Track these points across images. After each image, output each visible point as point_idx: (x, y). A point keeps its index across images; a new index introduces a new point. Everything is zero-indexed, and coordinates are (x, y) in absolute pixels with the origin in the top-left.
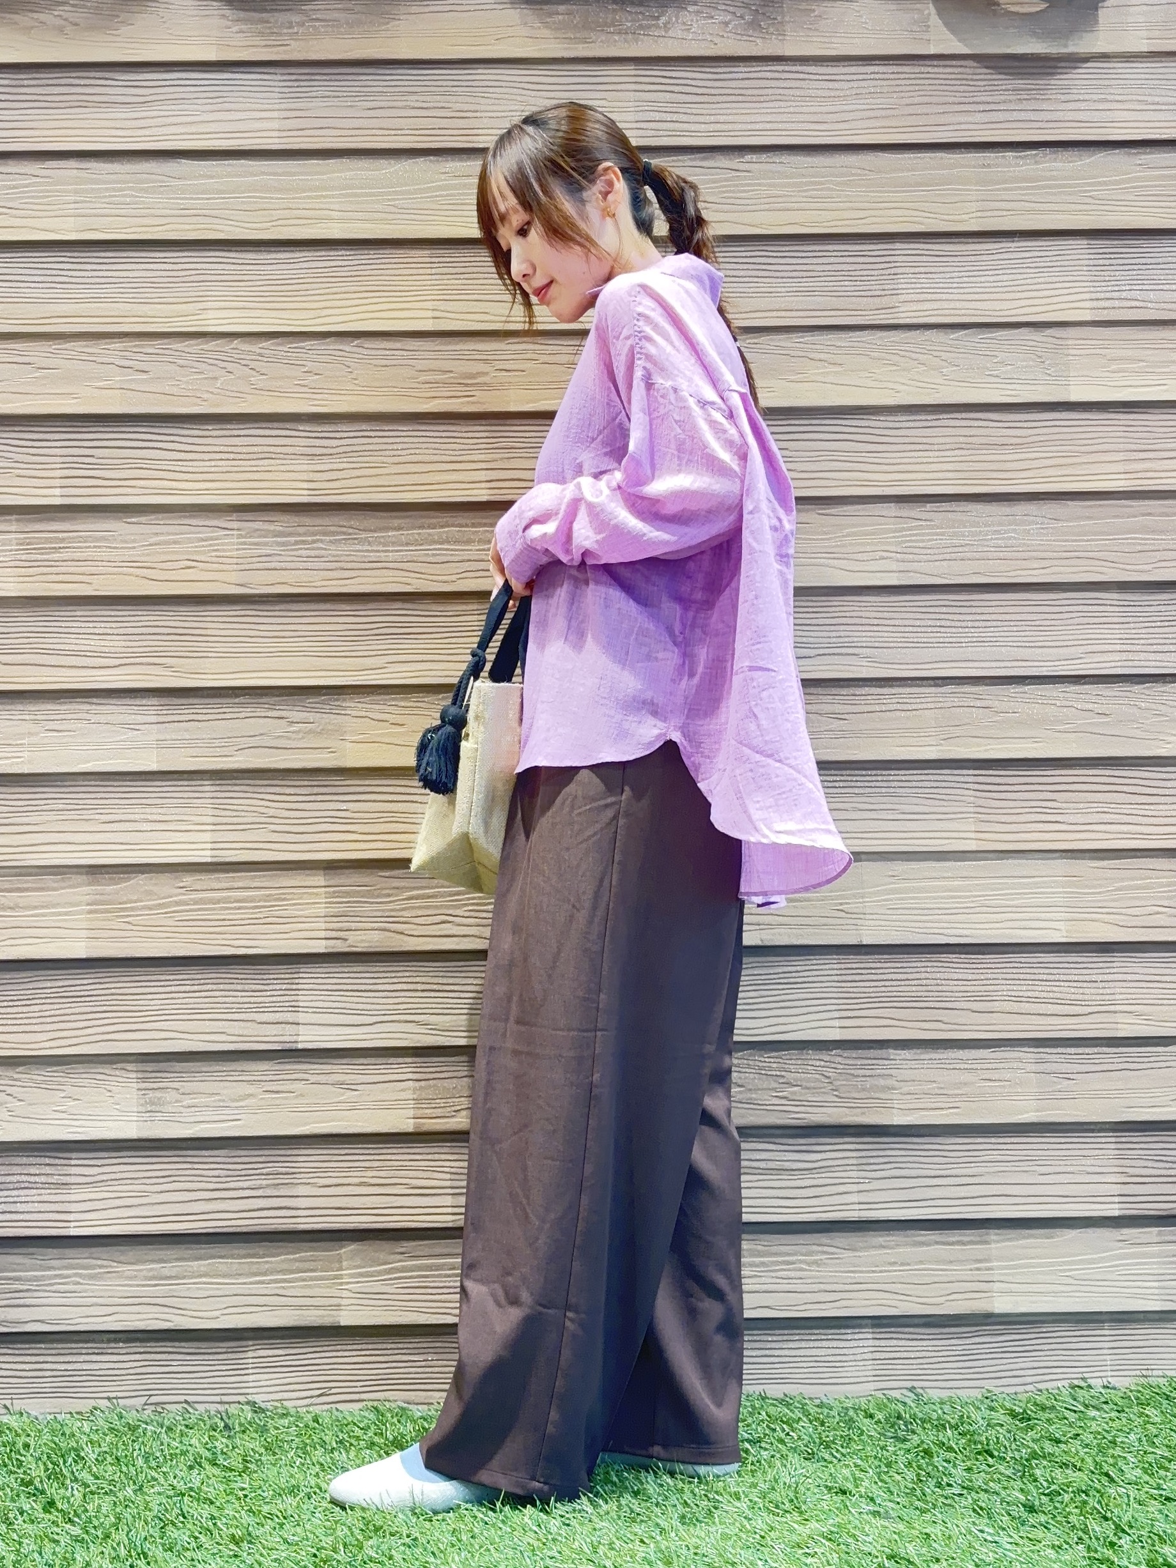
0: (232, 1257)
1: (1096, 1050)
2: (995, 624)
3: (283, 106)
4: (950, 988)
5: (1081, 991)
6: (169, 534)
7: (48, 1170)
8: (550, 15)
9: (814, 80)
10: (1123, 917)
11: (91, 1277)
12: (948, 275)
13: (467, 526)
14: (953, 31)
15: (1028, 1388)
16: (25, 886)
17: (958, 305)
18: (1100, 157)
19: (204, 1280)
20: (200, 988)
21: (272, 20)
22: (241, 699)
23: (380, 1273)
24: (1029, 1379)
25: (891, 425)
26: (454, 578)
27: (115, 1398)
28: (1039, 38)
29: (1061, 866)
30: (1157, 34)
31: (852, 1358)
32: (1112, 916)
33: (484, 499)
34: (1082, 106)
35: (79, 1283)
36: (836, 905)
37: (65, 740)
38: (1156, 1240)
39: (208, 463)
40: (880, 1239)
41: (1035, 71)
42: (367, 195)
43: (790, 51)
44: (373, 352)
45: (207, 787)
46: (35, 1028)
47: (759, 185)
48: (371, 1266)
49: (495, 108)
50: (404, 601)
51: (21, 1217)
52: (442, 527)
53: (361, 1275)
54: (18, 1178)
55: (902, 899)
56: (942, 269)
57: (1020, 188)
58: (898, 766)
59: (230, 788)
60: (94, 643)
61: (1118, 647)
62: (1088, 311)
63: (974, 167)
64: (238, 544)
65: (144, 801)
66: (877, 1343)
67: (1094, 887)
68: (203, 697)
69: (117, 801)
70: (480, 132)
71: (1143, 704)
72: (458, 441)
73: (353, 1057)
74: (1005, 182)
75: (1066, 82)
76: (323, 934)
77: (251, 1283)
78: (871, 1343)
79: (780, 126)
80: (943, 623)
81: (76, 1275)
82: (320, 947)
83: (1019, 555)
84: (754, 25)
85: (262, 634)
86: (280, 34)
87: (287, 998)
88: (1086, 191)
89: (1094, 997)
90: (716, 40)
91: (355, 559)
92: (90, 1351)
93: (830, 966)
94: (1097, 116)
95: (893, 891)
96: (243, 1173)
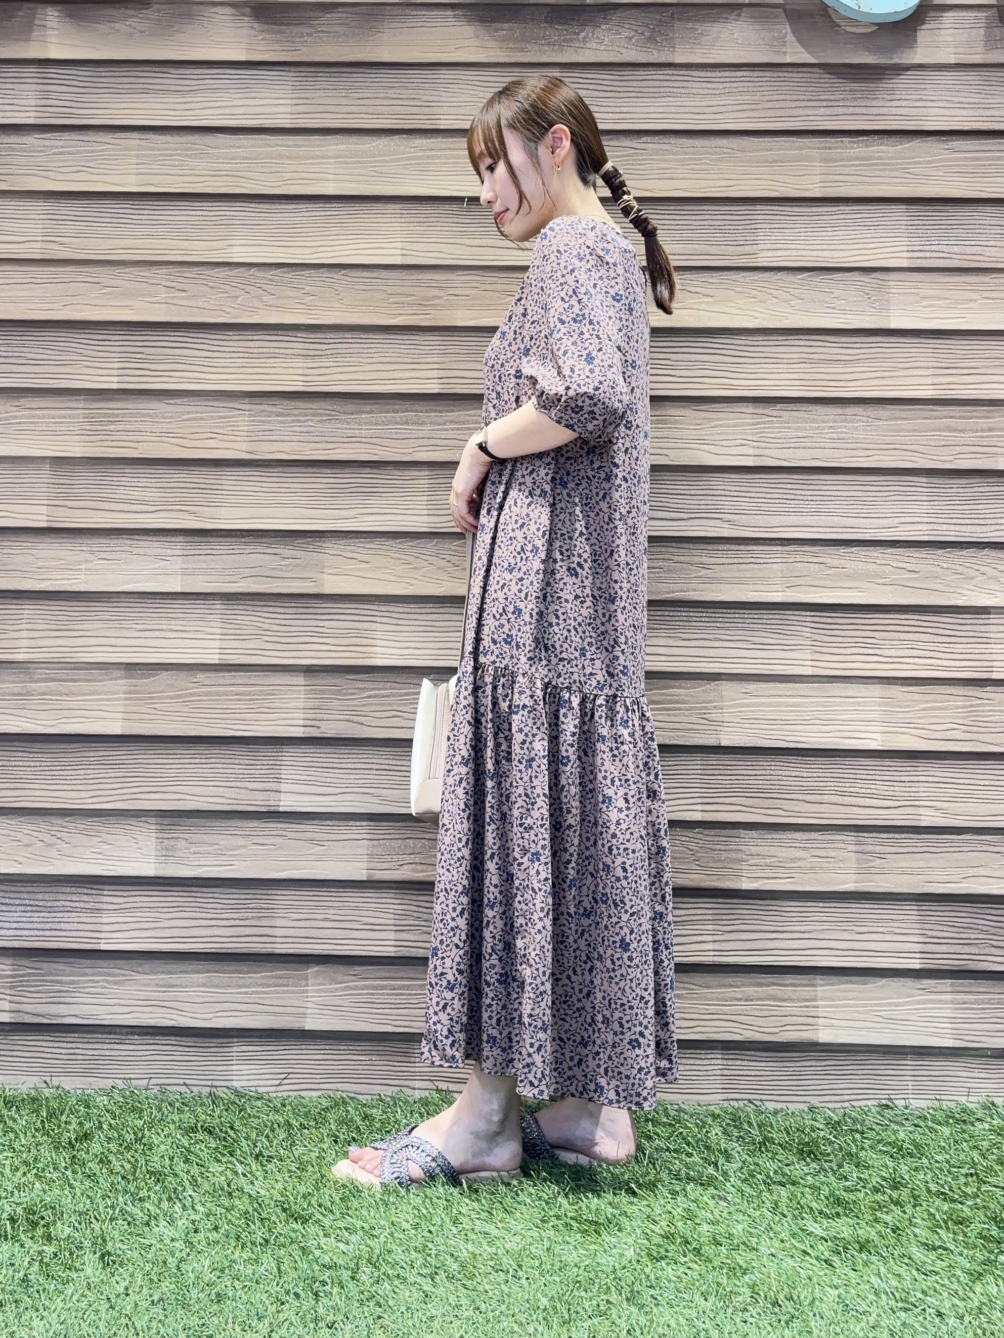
0: (224, 972)
1: (903, 836)
2: (829, 498)
3: (294, 96)
4: (789, 783)
5: (892, 788)
6: (197, 412)
7: (85, 898)
8: (497, 30)
9: (696, 83)
10: (928, 732)
11: (116, 983)
12: (797, 230)
13: (422, 412)
14: (803, 46)
15: (846, 1104)
16: (77, 677)
17: (804, 253)
18: (916, 144)
19: (202, 989)
20: (207, 761)
21: (288, 31)
22: (246, 539)
23: (337, 990)
24: (846, 1098)
25: (750, 343)
26: (410, 450)
27: (130, 1079)
28: (869, 52)
29: (876, 690)
30: (961, 50)
31: (704, 1073)
32: (918, 731)
33: (436, 391)
34: (904, 103)
35: (105, 987)
36: (700, 714)
37: (113, 567)
38: (949, 989)
39: (228, 360)
40: (730, 979)
41: (866, 76)
42: (355, 163)
43: (679, 59)
44: (355, 280)
45: (218, 605)
46: (80, 787)
47: (653, 160)
48: (331, 984)
49: (453, 99)
50: (372, 467)
51: (64, 934)
52: (403, 412)
53: (323, 991)
54: (63, 903)
55: (752, 711)
56: (791, 226)
57: (854, 165)
58: (751, 607)
59: (235, 607)
60: (137, 494)
61: (926, 520)
62: (905, 260)
63: (819, 149)
64: (249, 421)
65: (170, 615)
66: (725, 1062)
67: (904, 707)
68: (217, 536)
69: (150, 615)
70: (441, 117)
71: (945, 565)
72: (417, 347)
73: (321, 819)
74: (842, 160)
75: (891, 86)
76: (301, 722)
77: (238, 993)
78: (720, 1062)
79: (669, 116)
80: (788, 496)
81: (104, 981)
82: (299, 732)
83: (849, 446)
84: (652, 39)
85: (264, 490)
86: (294, 42)
87: (272, 771)
88: (905, 168)
89: (902, 794)
90: (623, 51)
91: (336, 434)
92: (112, 1041)
93: (696, 763)
94: (914, 111)
95: (744, 705)
96: (235, 906)
